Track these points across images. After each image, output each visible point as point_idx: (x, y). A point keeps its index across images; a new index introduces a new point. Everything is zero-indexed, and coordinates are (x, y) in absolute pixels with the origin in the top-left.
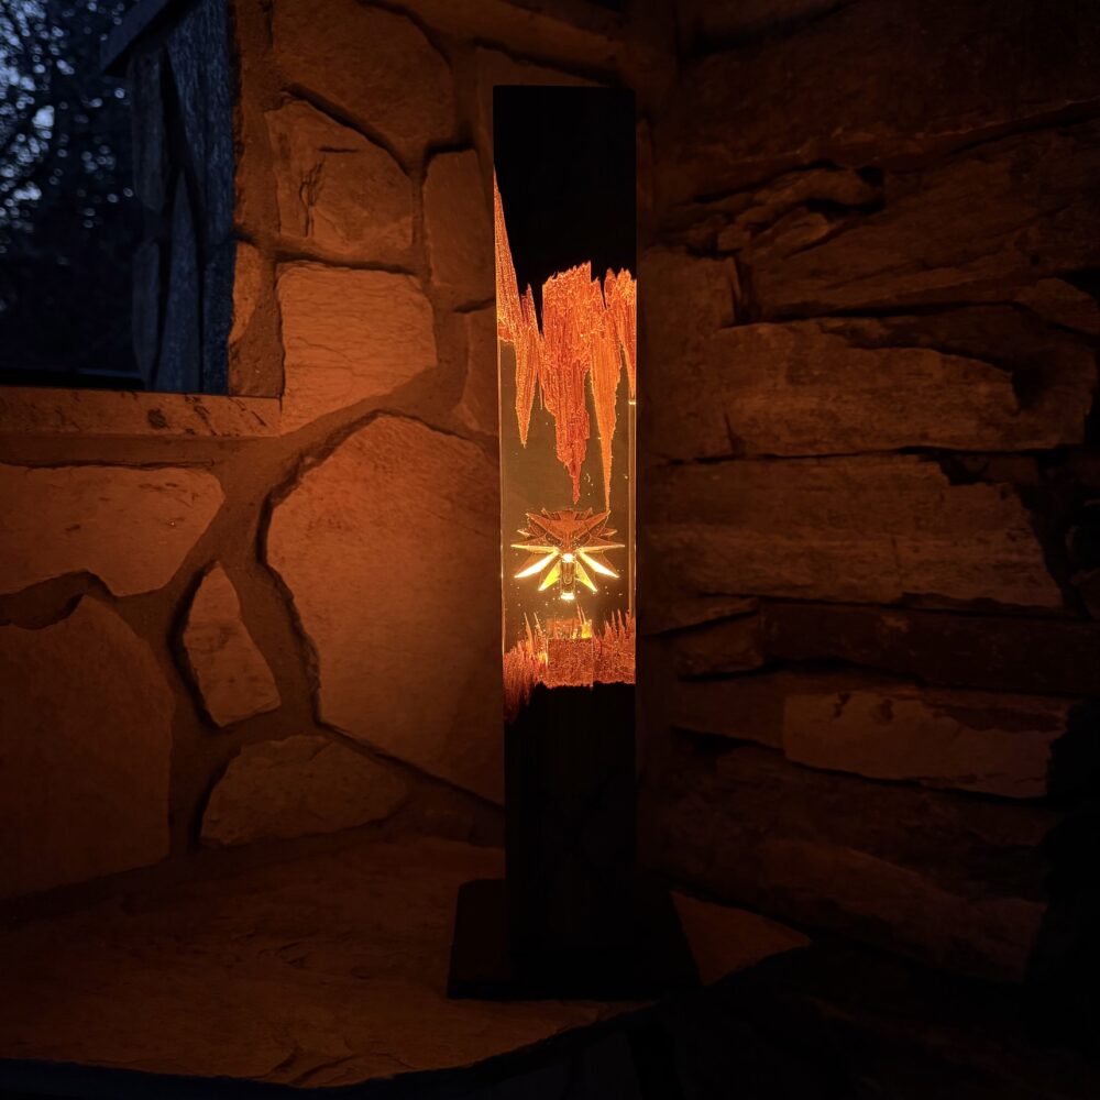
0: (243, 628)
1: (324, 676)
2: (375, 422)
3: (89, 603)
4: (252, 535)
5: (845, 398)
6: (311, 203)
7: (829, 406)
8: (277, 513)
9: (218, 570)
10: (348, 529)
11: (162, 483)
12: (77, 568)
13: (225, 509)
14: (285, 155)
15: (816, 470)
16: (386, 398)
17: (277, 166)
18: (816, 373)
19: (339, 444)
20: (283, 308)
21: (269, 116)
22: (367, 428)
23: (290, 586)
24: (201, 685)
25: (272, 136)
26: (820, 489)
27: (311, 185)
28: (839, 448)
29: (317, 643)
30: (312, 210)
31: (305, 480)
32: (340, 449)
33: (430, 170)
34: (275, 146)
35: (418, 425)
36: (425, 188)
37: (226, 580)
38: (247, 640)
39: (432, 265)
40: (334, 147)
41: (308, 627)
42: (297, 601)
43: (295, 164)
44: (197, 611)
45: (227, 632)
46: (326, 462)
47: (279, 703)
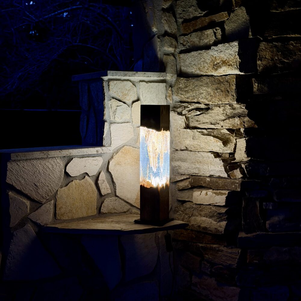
0: (106, 180)
1: (117, 188)
2: (124, 147)
3: (87, 177)
4: (106, 166)
5: (201, 142)
6: (115, 115)
7: (199, 144)
8: (110, 163)
9: (102, 172)
10: (120, 165)
11: (95, 159)
12: (85, 172)
13: (103, 162)
14: (111, 108)
15: (198, 154)
16: (126, 143)
17: (110, 109)
18: (197, 138)
19: (119, 151)
20: (111, 131)
21: (109, 102)
22: (123, 148)
23: (112, 174)
24: (101, 189)
25: (109, 105)
26: (198, 157)
27: (115, 112)
28: (201, 150)
29: (116, 183)
30: (115, 116)
31: (114, 157)
32: (119, 152)
33: (133, 106)
34: (110, 106)
35: (131, 147)
36: (132, 109)
37: (103, 173)
38: (106, 182)
39: (133, 121)
40: (118, 105)
41: (115, 180)
42: (113, 176)
43: (113, 109)
44: (100, 178)
45: (104, 181)
46: (117, 154)
47: (110, 192)
